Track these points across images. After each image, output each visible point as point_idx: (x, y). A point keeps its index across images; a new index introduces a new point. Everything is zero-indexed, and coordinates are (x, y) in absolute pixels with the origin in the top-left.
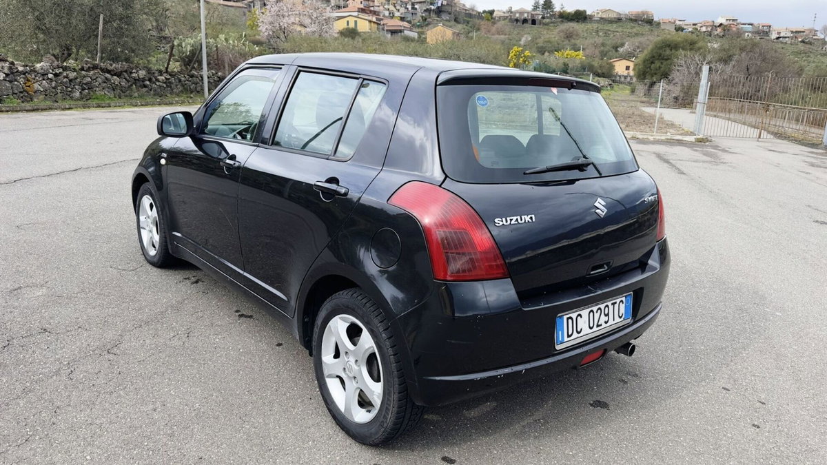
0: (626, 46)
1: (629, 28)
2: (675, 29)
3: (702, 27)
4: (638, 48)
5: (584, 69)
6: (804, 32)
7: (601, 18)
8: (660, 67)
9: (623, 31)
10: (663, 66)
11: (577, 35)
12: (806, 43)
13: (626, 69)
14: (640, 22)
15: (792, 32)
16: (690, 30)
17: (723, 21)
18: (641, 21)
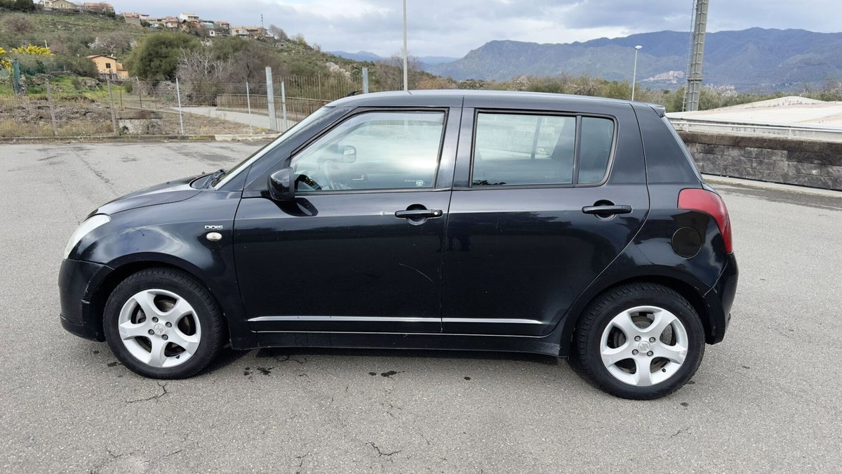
0: (97, 42)
1: (90, 22)
2: (141, 24)
3: (166, 23)
4: (112, 44)
5: (62, 67)
6: (257, 31)
7: (53, 9)
8: (160, 65)
9: (85, 25)
10: (163, 64)
11: (31, 28)
12: (262, 41)
13: (107, 67)
14: (101, 16)
15: (248, 30)
16: (156, 25)
17: (185, 17)
18: (102, 14)
